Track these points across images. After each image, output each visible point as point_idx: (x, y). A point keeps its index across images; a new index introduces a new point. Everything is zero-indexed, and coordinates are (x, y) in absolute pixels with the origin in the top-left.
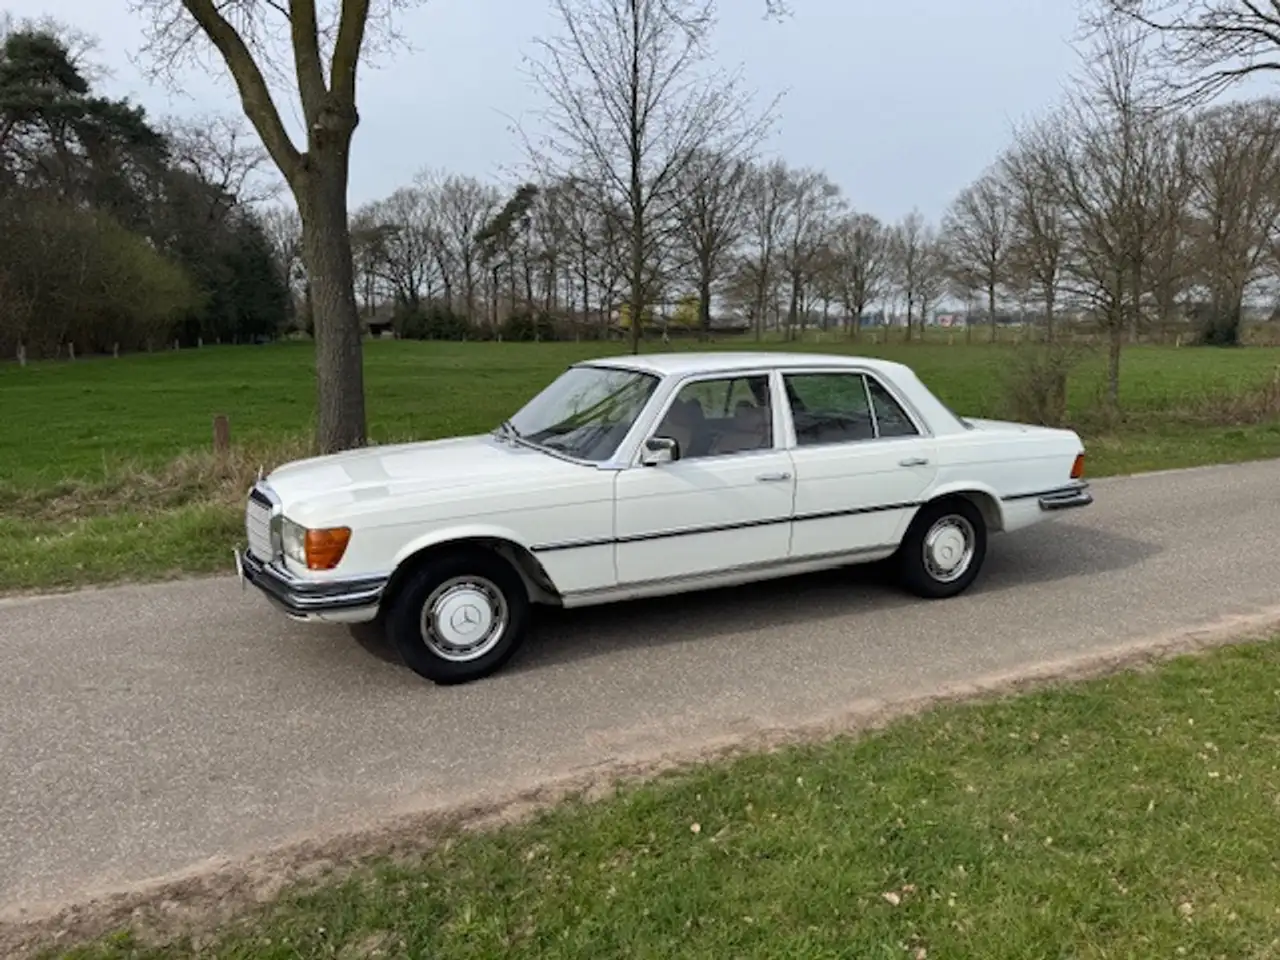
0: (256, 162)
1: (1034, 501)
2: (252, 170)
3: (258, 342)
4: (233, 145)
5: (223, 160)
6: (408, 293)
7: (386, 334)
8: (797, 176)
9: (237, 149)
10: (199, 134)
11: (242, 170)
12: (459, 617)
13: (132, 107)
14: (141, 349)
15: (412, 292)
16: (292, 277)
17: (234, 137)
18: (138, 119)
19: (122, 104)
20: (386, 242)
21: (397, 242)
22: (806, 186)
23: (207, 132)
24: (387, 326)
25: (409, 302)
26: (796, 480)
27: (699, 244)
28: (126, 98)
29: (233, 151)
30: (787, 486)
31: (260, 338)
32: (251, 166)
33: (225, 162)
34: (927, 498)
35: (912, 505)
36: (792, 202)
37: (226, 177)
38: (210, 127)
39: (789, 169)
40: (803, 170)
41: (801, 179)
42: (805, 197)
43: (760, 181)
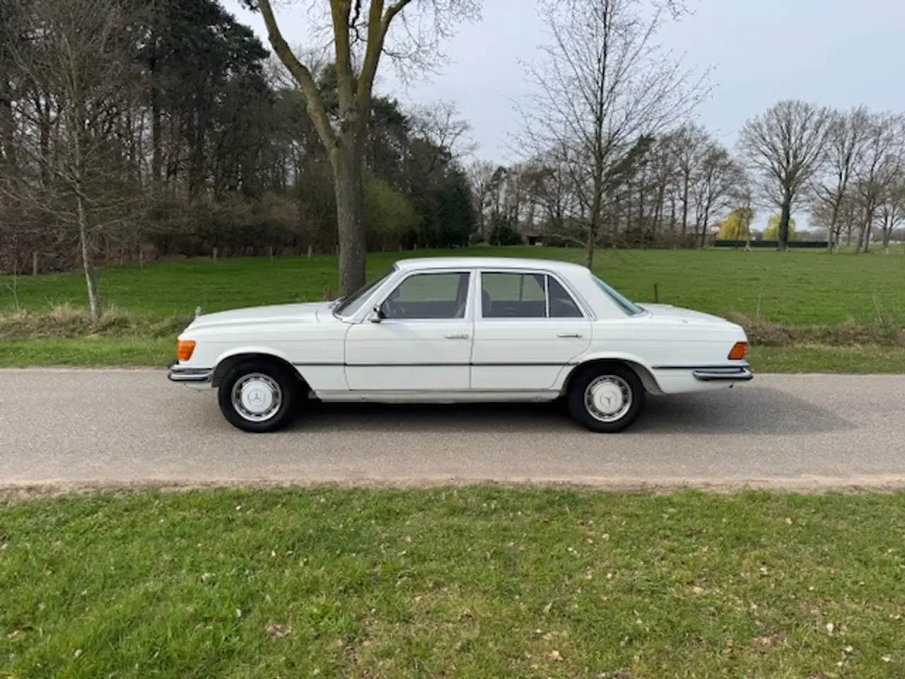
0: (461, 131)
1: (690, 372)
2: (459, 137)
3: (452, 248)
4: (448, 120)
5: (441, 131)
6: (555, 215)
7: (538, 244)
8: (877, 117)
9: (450, 122)
10: (429, 114)
11: (452, 136)
12: (253, 396)
13: (391, 101)
14: (380, 250)
15: (558, 215)
16: (484, 205)
17: (449, 115)
18: (394, 108)
19: (386, 98)
20: (545, 181)
21: (552, 180)
22: (885, 126)
23: (434, 113)
24: (539, 239)
25: (556, 221)
26: (472, 340)
27: (783, 175)
28: (388, 95)
29: (447, 124)
30: (467, 343)
31: (453, 246)
32: (458, 134)
33: (443, 132)
34: (581, 361)
35: (567, 364)
36: (872, 140)
37: (442, 142)
38: (436, 110)
39: (869, 113)
40: (882, 114)
41: (880, 121)
42: (885, 135)
43: (842, 125)
